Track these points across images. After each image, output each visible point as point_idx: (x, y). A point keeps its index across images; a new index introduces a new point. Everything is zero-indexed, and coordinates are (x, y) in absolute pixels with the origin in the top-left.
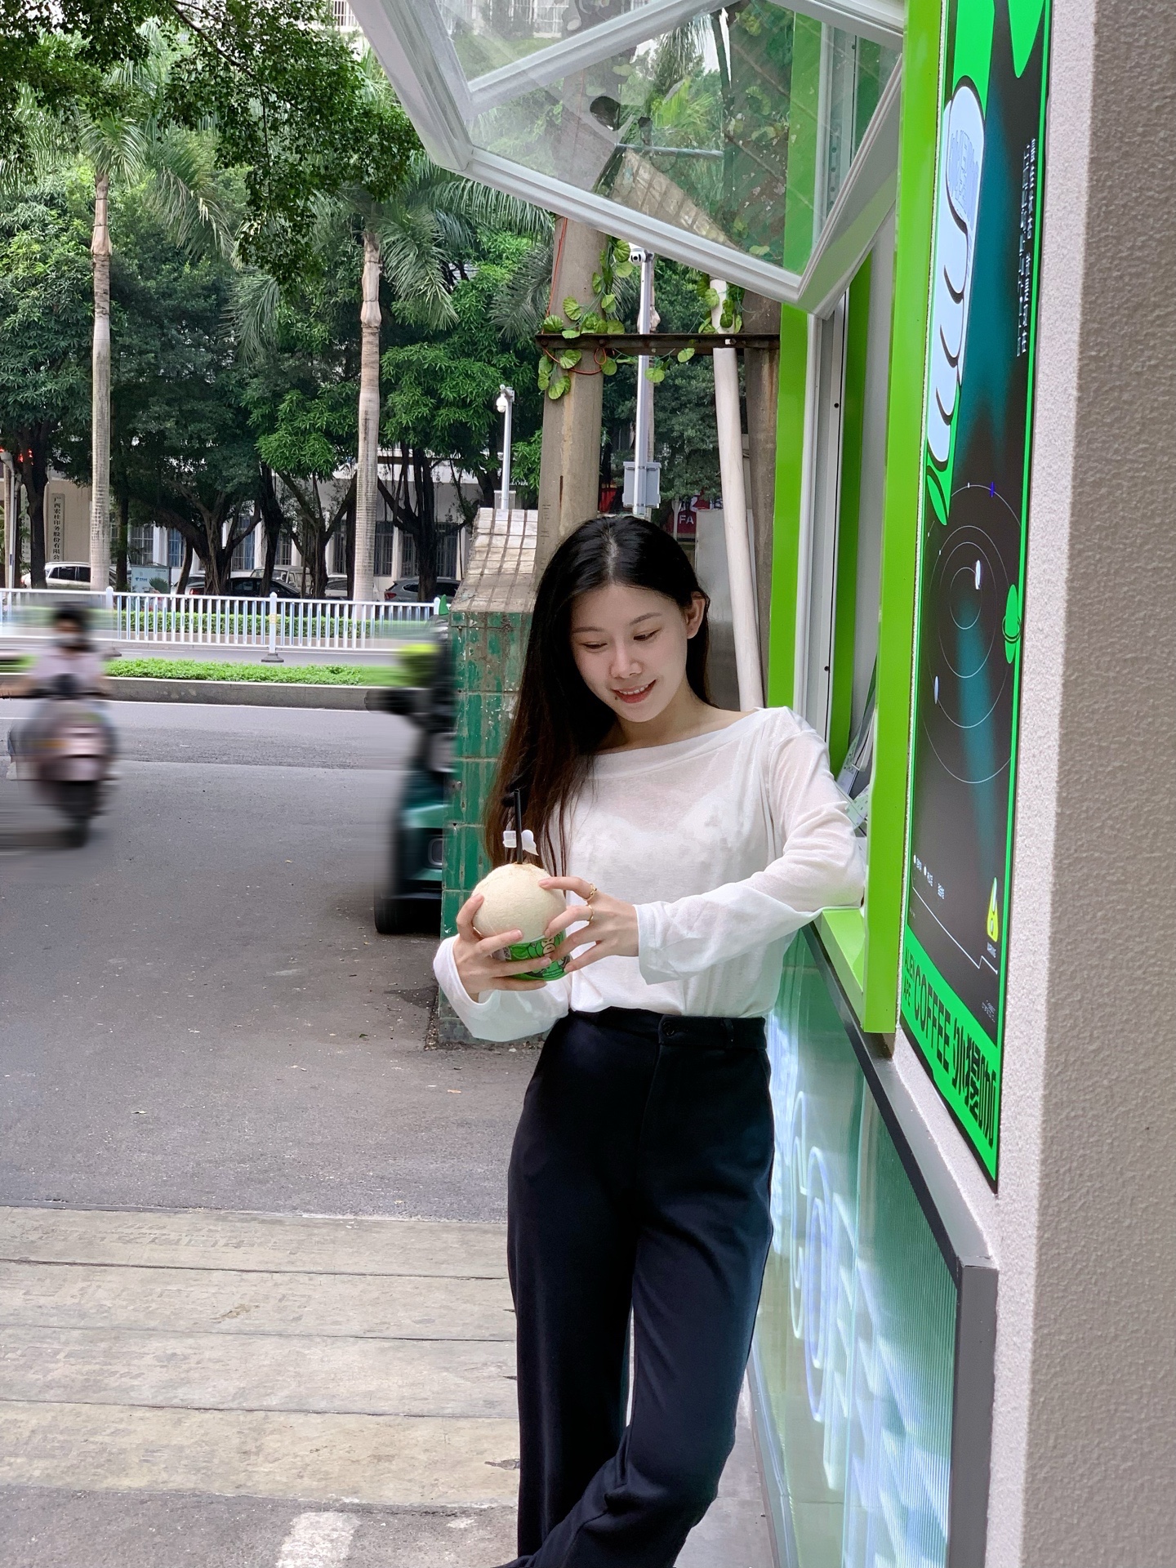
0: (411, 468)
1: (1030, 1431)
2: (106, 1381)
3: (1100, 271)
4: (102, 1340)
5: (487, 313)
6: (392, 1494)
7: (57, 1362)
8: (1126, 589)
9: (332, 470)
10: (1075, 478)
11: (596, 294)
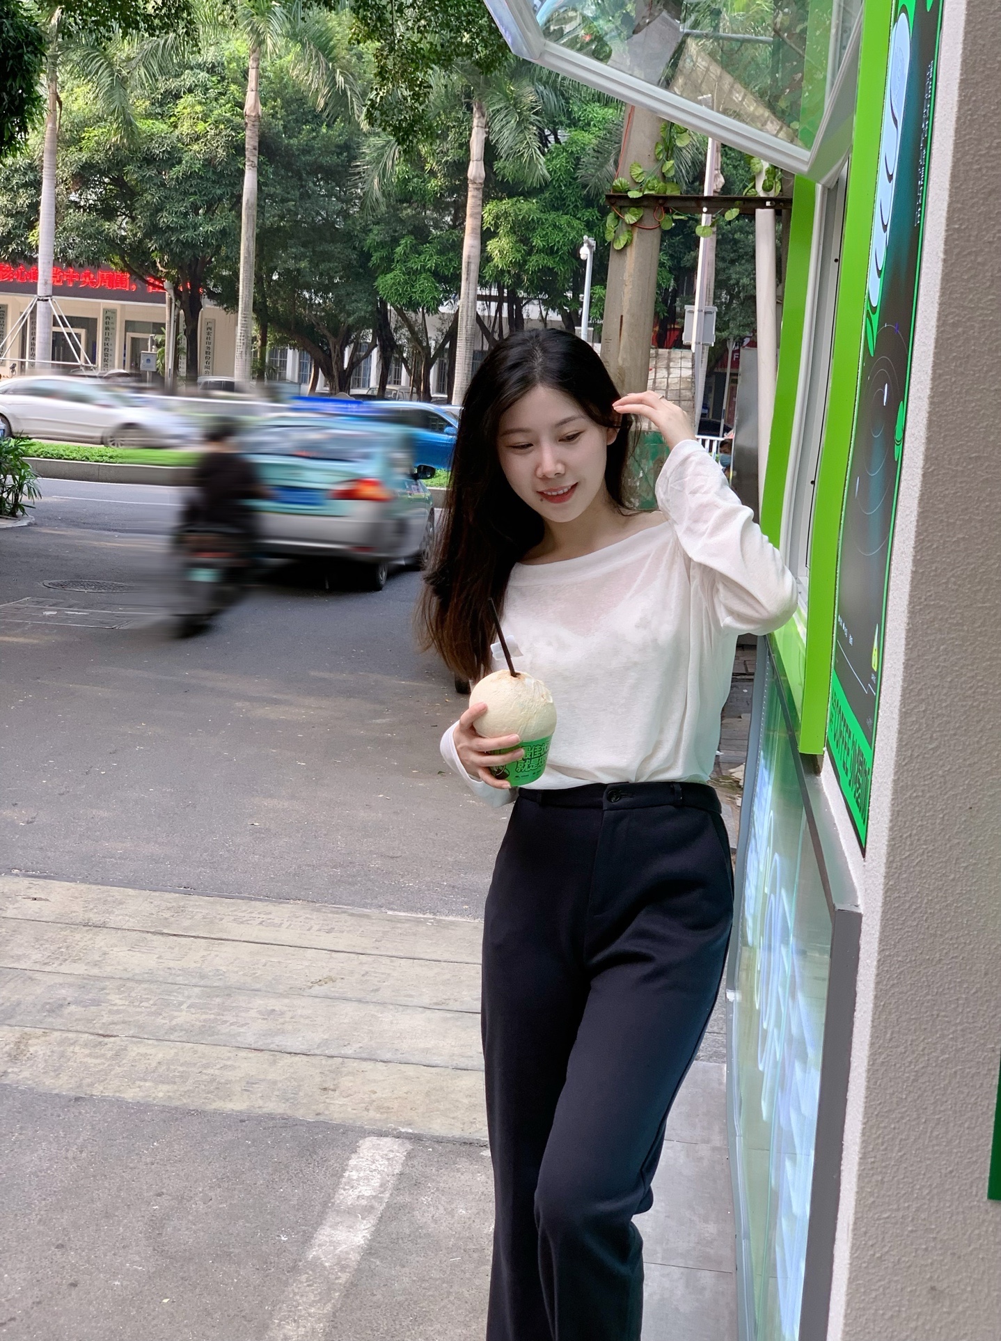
0: (505, 305)
1: (873, 1027)
2: (219, 1027)
3: (964, 164)
4: (217, 996)
5: (575, 172)
6: (438, 1127)
7: (181, 1011)
8: (973, 404)
9: (438, 305)
10: (939, 320)
11: (657, 160)
